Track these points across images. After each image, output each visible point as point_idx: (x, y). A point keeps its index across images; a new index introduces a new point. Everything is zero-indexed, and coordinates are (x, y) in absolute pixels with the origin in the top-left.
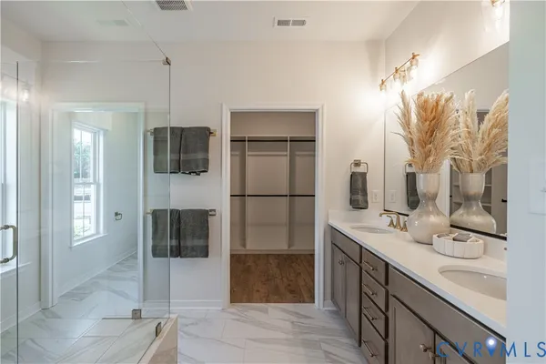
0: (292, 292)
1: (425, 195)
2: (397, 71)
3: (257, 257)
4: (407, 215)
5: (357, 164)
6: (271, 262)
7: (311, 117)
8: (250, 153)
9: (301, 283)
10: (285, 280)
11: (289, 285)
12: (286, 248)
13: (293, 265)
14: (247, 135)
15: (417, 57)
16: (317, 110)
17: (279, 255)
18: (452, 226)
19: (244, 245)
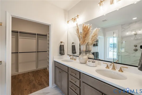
0: (40, 85)
1: (83, 51)
2: (72, 19)
3: (24, 75)
4: (78, 57)
5: (61, 42)
6: (30, 75)
7: (47, 27)
8: (20, 37)
9: (43, 80)
10: (37, 81)
11: (39, 82)
12: (36, 69)
13: (39, 74)
14: (19, 31)
15: (79, 16)
16: (50, 25)
17: (33, 72)
18: (88, 58)
19: (18, 71)
